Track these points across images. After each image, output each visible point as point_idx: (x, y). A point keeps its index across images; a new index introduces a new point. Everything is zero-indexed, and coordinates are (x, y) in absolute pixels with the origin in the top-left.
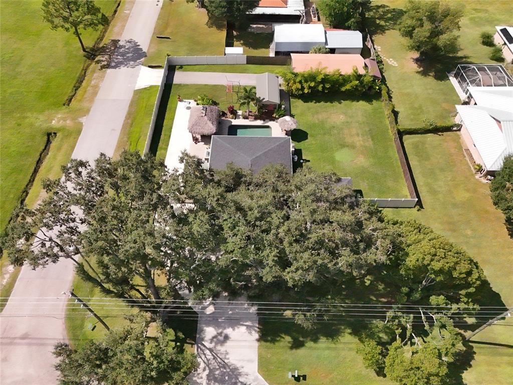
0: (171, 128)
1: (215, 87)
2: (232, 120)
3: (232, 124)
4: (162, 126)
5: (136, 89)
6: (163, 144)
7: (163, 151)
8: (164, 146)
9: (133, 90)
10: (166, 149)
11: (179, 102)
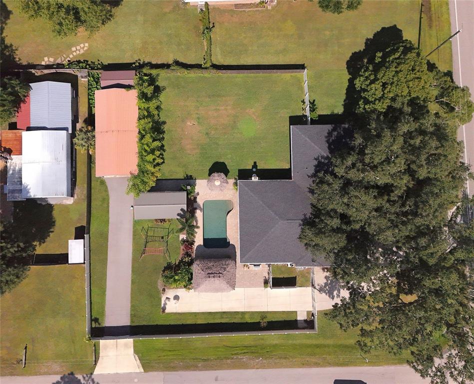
0: (210, 313)
1: (137, 269)
2: (196, 244)
3: (202, 244)
4: (208, 324)
5: (142, 370)
6: (235, 318)
7: (247, 316)
8: (240, 316)
9: (145, 373)
10: (243, 313)
11: (167, 311)
